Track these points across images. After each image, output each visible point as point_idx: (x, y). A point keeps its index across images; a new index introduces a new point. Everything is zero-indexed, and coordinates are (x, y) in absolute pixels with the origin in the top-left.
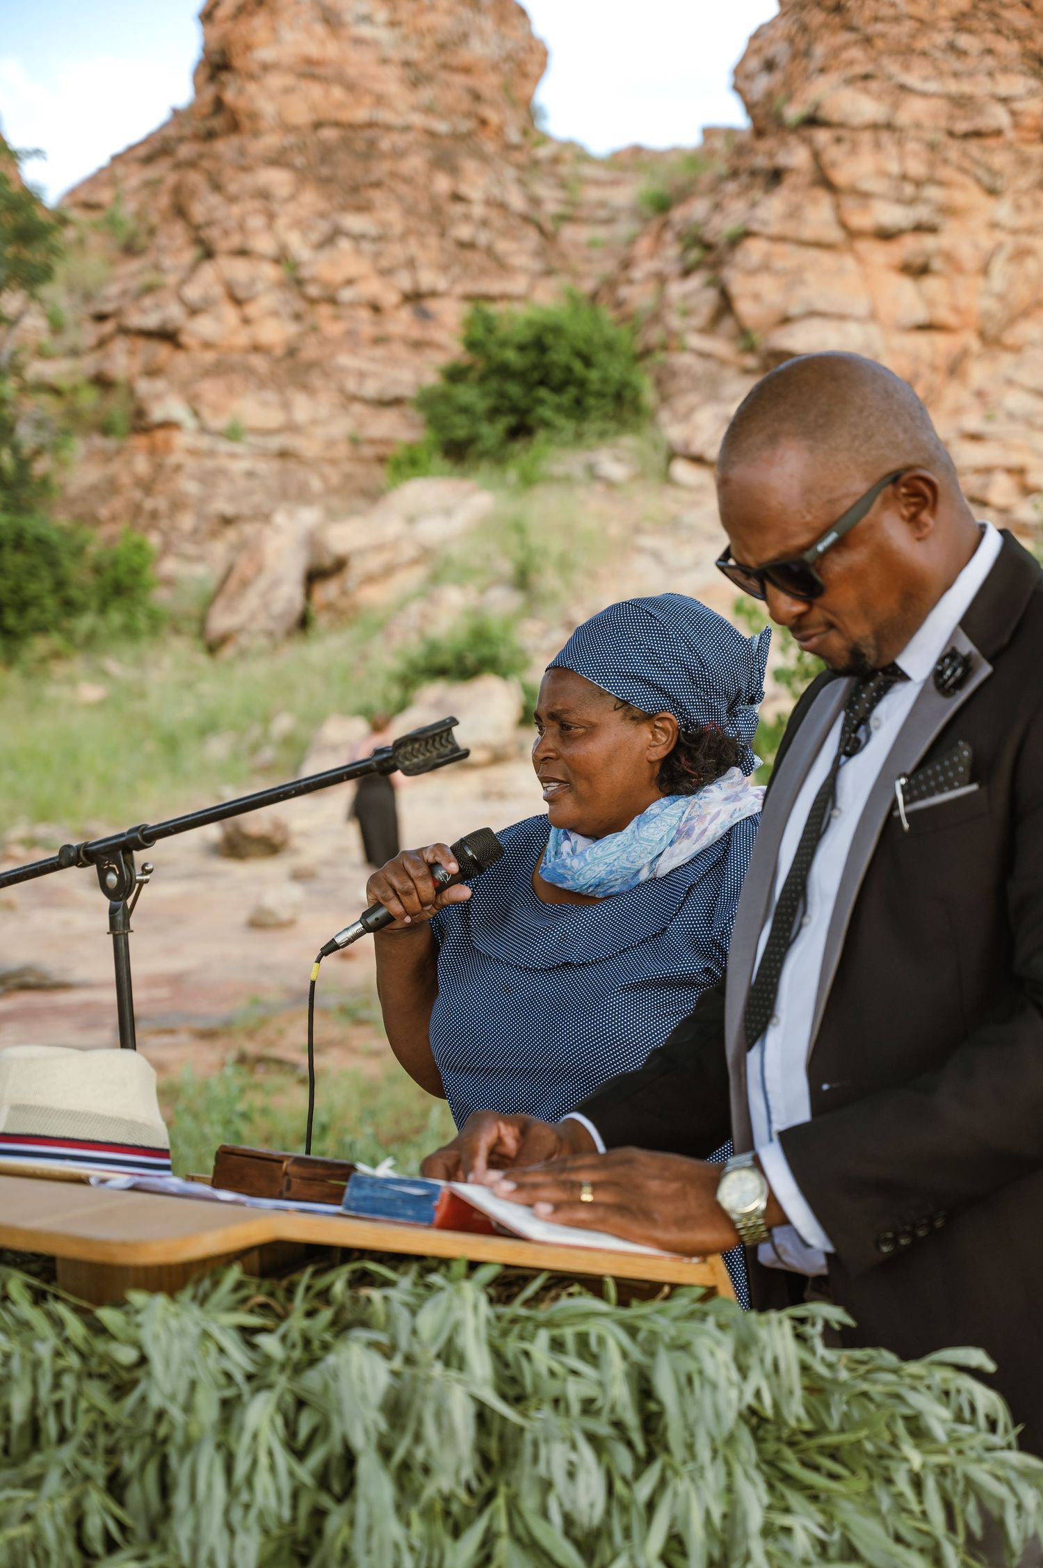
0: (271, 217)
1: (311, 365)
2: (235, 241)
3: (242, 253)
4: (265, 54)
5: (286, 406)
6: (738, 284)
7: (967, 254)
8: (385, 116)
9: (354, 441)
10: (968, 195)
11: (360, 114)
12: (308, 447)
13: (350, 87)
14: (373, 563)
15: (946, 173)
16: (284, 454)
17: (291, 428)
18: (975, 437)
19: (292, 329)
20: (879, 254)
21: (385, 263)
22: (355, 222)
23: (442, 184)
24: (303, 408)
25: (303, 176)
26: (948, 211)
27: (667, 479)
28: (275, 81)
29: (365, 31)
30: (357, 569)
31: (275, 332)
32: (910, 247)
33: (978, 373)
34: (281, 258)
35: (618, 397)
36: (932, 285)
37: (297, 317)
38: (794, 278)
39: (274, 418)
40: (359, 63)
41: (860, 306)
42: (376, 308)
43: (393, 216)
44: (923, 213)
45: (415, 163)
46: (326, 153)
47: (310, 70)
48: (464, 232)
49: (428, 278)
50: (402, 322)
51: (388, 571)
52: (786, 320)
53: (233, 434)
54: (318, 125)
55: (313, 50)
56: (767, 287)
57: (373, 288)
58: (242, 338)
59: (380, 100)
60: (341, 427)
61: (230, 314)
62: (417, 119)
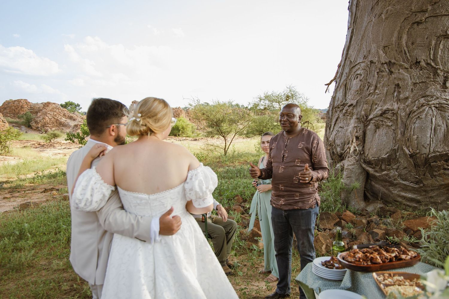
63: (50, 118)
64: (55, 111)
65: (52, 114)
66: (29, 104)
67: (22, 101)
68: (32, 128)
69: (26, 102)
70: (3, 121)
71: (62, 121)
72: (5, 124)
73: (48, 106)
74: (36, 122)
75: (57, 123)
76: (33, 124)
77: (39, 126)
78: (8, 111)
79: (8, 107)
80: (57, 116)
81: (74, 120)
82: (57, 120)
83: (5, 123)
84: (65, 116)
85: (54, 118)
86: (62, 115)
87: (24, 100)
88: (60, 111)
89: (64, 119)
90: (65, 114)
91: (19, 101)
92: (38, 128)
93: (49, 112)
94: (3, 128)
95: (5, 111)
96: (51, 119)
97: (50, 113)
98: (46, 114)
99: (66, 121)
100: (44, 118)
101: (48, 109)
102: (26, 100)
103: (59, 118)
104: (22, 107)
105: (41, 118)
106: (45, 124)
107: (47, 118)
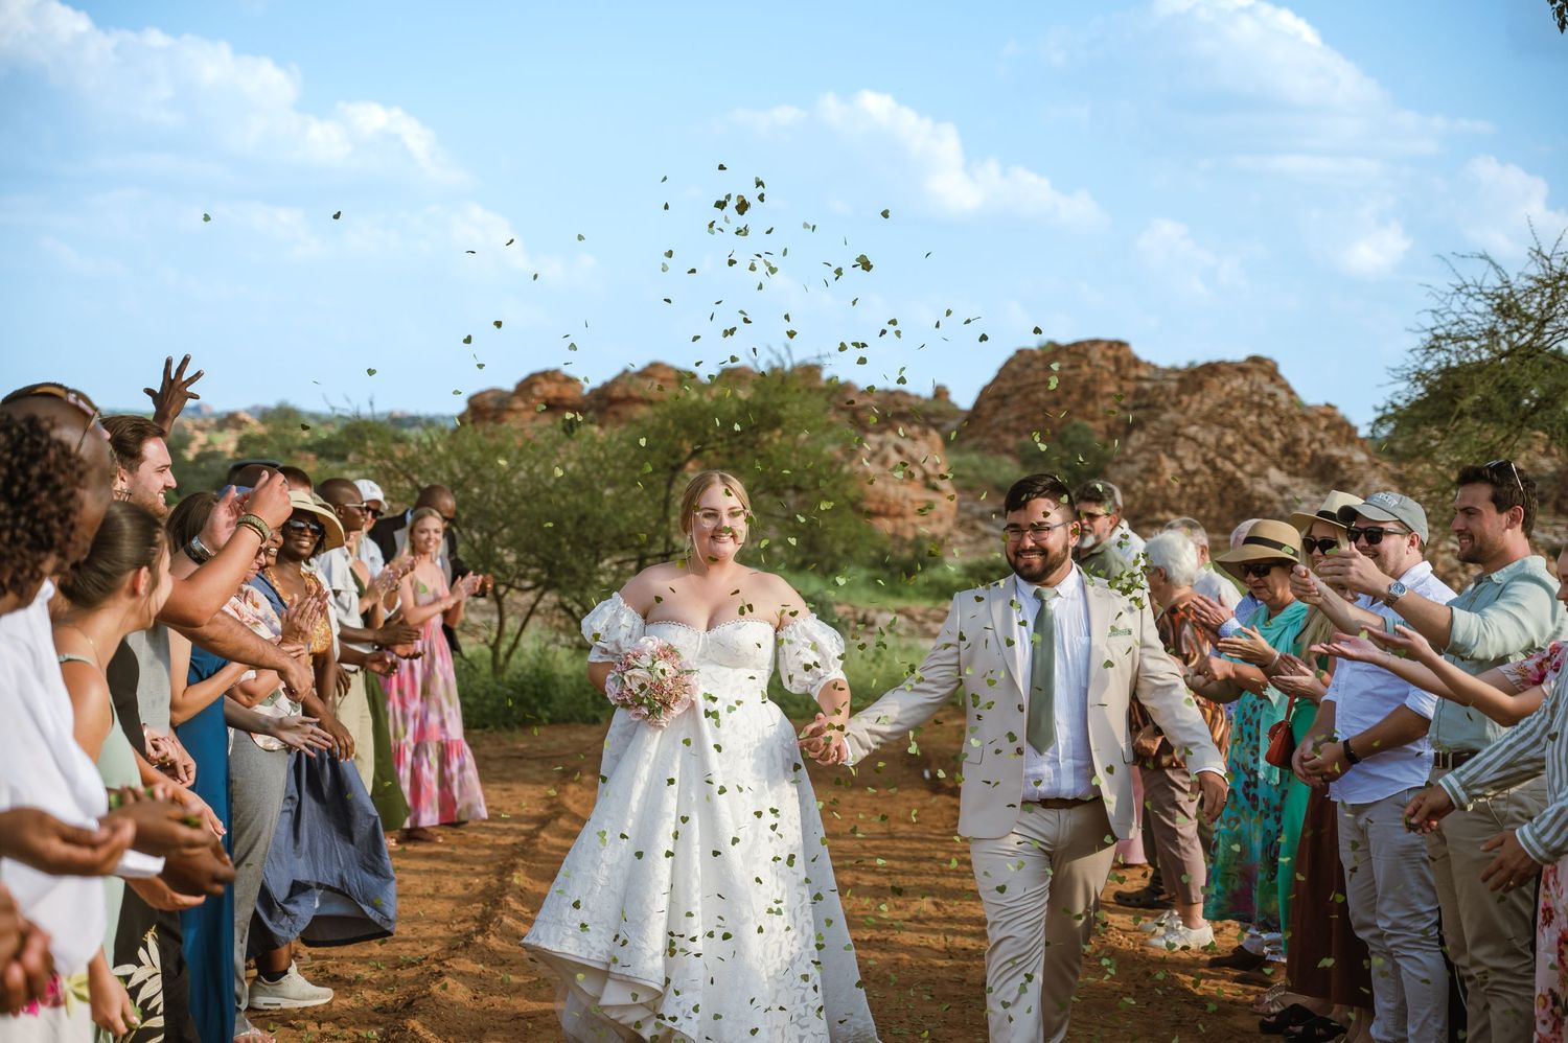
63: (1190, 466)
64: (1235, 425)
65: (1211, 439)
66: (1133, 372)
67: (1095, 354)
69: (1117, 360)
70: (926, 477)
71: (1262, 488)
72: (931, 496)
73: (1200, 386)
75: (1222, 503)
78: (1012, 416)
79: (1018, 389)
80: (1238, 457)
82: (1232, 481)
83: (935, 489)
84: (1295, 455)
85: (1215, 469)
86: (1273, 447)
87: (1111, 344)
88: (1267, 421)
89: (1276, 476)
90: (1296, 441)
91: (1077, 352)
93: (1193, 430)
94: (918, 519)
95: (1000, 417)
96: (1195, 473)
97: (1201, 436)
98: (1168, 441)
99: (1282, 490)
100: (1152, 471)
101: (1194, 406)
102: (1121, 345)
103: (1248, 468)
104: (1089, 393)
105: (1135, 469)
106: (1151, 509)
107: (1169, 467)
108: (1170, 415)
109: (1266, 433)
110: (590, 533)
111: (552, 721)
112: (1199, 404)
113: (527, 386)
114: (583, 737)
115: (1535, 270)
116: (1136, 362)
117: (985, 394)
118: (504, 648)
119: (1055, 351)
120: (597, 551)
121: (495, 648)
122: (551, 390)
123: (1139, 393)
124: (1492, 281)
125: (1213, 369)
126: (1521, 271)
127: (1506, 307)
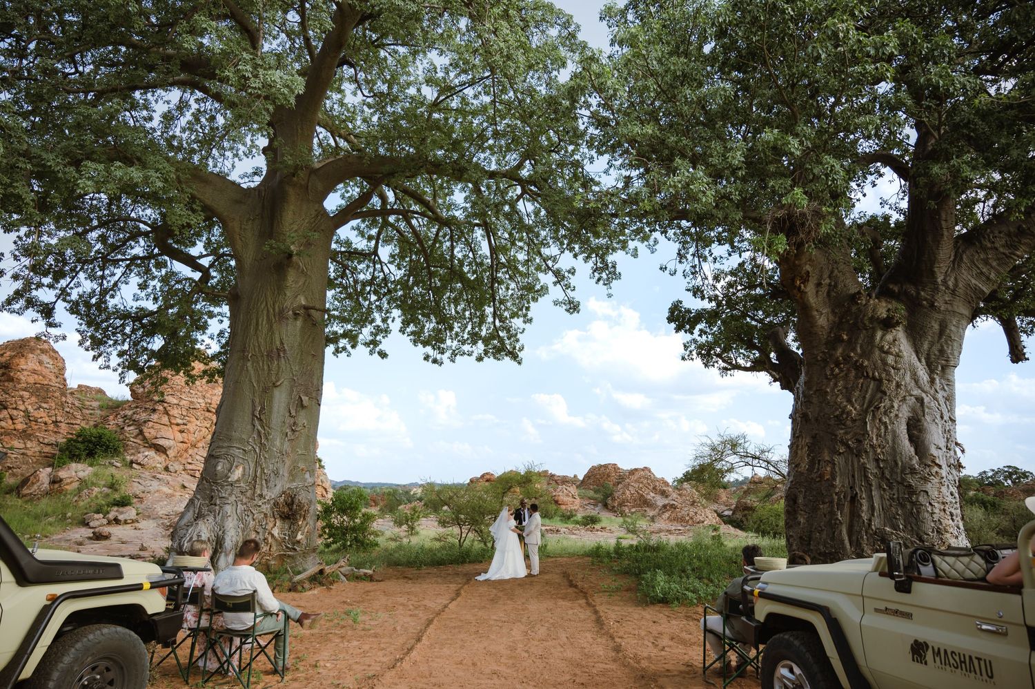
0: (24, 402)
1: (30, 435)
2: (14, 406)
3: (16, 409)
4: (24, 367)
5: (25, 443)
6: (145, 430)
7: (192, 430)
8: (52, 384)
9: (40, 452)
10: (193, 419)
11: (46, 382)
12: (29, 453)
13: (44, 377)
14: (69, 481)
15: (189, 415)
16: (23, 454)
17: (26, 448)
18: (190, 464)
19: (25, 426)
20: (176, 428)
21: (50, 414)
22: (45, 405)
23: (64, 399)
24: (29, 444)
25: (32, 394)
26: (189, 422)
27: (131, 467)
28: (25, 373)
29: (48, 366)
30: (65, 482)
31: (20, 426)
32: (182, 427)
33: (190, 452)
34: (26, 411)
35: (115, 449)
36: (184, 434)
37: (26, 424)
38: (158, 430)
39: (22, 446)
40: (46, 372)
41: (172, 438)
42: (46, 424)
43: (53, 405)
44: (185, 421)
45: (57, 394)
46: (38, 389)
47: (34, 372)
48: (68, 410)
49: (59, 419)
50: (51, 427)
51: (72, 482)
52: (156, 438)
53: (11, 449)
54: (35, 383)
55: (36, 368)
56: (152, 431)
57: (47, 419)
58: (12, 427)
59: (50, 380)
60: (38, 449)
61: (10, 422)
62: (57, 385)
63: (632, 492)
64: (642, 482)
65: (637, 486)
66: (618, 471)
67: (610, 467)
68: (607, 508)
69: (615, 468)
70: (573, 495)
71: (649, 497)
72: (574, 500)
73: (633, 474)
74: (613, 499)
75: (640, 501)
76: (609, 501)
77: (616, 505)
78: (592, 481)
79: (593, 475)
80: (643, 490)
81: (667, 497)
82: (642, 495)
83: (575, 498)
84: (656, 489)
85: (638, 493)
86: (651, 488)
87: (613, 464)
88: (649, 481)
89: (652, 494)
90: (656, 486)
91: (606, 466)
92: (614, 507)
93: (632, 484)
94: (571, 505)
95: (589, 481)
97: (634, 485)
98: (627, 486)
99: (654, 497)
100: (624, 493)
102: (615, 464)
103: (646, 492)
104: (608, 476)
105: (620, 493)
106: (624, 502)
107: (628, 492)
108: (628, 480)
109: (649, 484)
110: (482, 510)
111: (469, 562)
112: (633, 478)
113: (483, 476)
114: (477, 567)
115: (720, 439)
116: (619, 469)
117: (585, 476)
118: (462, 541)
119: (601, 466)
120: (483, 514)
121: (460, 541)
122: (488, 477)
123: (620, 476)
124: (709, 442)
125: (636, 470)
126: (716, 440)
127: (714, 449)
